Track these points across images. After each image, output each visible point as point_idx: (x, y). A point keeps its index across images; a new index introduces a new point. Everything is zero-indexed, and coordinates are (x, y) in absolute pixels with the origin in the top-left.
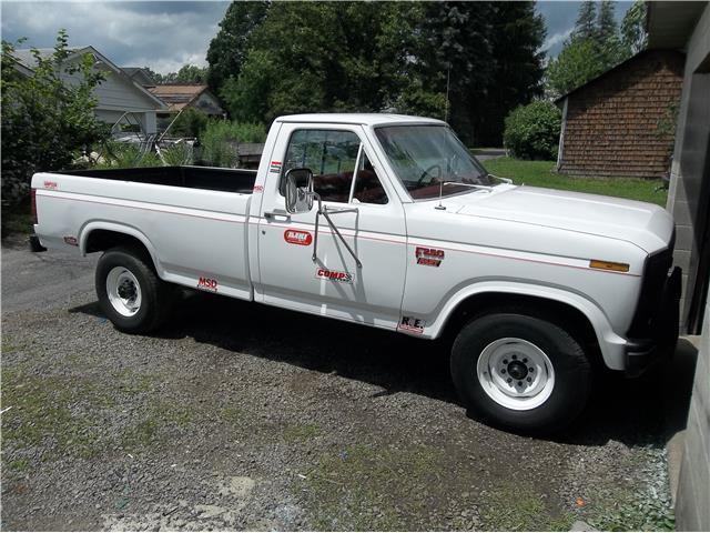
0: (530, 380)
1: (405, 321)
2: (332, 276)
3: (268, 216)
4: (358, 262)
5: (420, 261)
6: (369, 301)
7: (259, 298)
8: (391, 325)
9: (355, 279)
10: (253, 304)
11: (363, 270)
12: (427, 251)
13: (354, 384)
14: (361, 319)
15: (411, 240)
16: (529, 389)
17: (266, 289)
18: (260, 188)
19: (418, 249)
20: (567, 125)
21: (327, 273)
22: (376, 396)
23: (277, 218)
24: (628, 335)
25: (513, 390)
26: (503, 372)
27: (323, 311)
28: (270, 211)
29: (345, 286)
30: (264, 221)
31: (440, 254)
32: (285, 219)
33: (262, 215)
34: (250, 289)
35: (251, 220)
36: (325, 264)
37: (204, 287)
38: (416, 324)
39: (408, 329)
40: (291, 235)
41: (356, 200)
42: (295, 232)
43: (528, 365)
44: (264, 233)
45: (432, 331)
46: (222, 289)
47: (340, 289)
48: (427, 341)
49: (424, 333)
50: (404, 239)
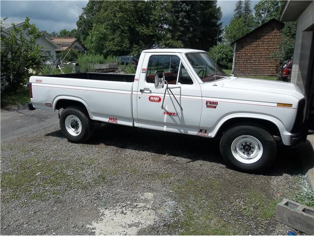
0: (252, 152)
1: (201, 131)
2: (170, 114)
3: (142, 91)
4: (181, 108)
5: (207, 106)
6: (186, 124)
7: (136, 125)
8: (195, 133)
9: (180, 115)
10: (134, 128)
11: (183, 111)
12: (210, 103)
13: (177, 158)
14: (182, 131)
15: (203, 98)
16: (252, 155)
17: (139, 121)
18: (137, 80)
19: (207, 102)
20: (236, 54)
21: (168, 113)
22: (188, 163)
23: (145, 91)
24: (292, 132)
25: (246, 156)
26: (241, 149)
27: (165, 129)
28: (143, 89)
29: (176, 118)
30: (140, 93)
31: (216, 103)
32: (149, 92)
33: (139, 90)
34: (132, 121)
35: (134, 93)
36: (166, 109)
37: (111, 122)
38: (206, 132)
39: (202, 134)
40: (152, 98)
41: (179, 83)
42: (153, 97)
43: (251, 146)
44: (140, 98)
45: (212, 134)
46: (120, 122)
47: (174, 120)
48: (210, 139)
49: (209, 135)
50: (201, 98)
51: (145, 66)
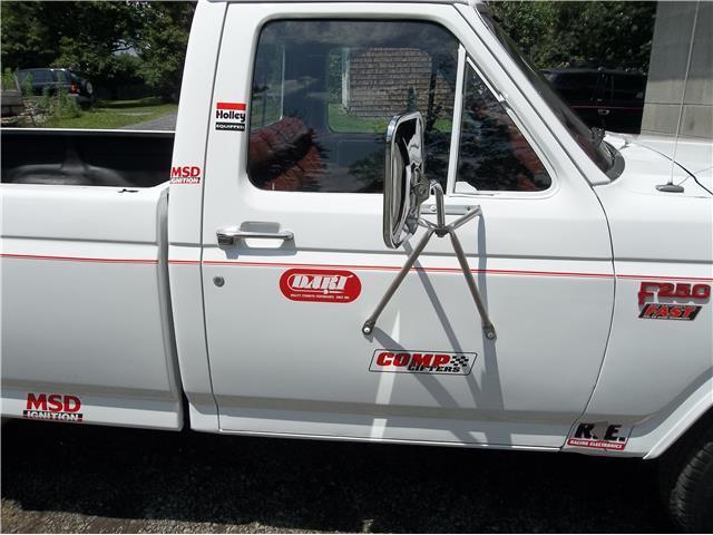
1: (584, 430)
2: (415, 362)
3: (229, 243)
4: (488, 328)
5: (647, 312)
6: (509, 404)
10: (186, 436)
11: (498, 344)
12: (666, 290)
14: (481, 439)
15: (623, 268)
18: (191, 173)
19: (644, 285)
21: (403, 358)
23: (251, 243)
27: (378, 432)
28: (231, 230)
29: (452, 382)
30: (219, 254)
31: (701, 292)
32: (277, 243)
33: (211, 238)
34: (178, 405)
35: (174, 253)
36: (395, 336)
37: (39, 413)
38: (611, 433)
39: (585, 446)
40: (300, 282)
41: (465, 186)
42: (310, 273)
44: (219, 282)
47: (436, 390)
49: (627, 449)
50: (606, 267)
51: (236, 88)
